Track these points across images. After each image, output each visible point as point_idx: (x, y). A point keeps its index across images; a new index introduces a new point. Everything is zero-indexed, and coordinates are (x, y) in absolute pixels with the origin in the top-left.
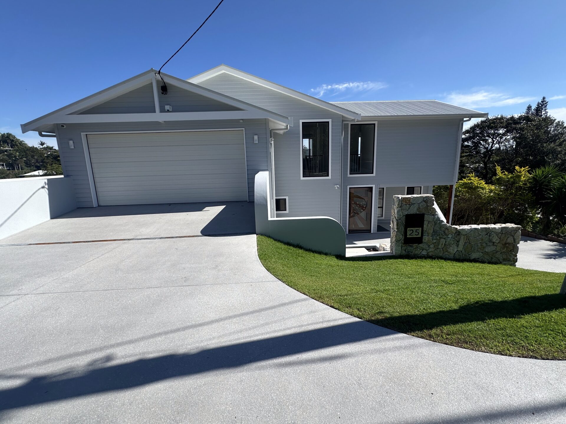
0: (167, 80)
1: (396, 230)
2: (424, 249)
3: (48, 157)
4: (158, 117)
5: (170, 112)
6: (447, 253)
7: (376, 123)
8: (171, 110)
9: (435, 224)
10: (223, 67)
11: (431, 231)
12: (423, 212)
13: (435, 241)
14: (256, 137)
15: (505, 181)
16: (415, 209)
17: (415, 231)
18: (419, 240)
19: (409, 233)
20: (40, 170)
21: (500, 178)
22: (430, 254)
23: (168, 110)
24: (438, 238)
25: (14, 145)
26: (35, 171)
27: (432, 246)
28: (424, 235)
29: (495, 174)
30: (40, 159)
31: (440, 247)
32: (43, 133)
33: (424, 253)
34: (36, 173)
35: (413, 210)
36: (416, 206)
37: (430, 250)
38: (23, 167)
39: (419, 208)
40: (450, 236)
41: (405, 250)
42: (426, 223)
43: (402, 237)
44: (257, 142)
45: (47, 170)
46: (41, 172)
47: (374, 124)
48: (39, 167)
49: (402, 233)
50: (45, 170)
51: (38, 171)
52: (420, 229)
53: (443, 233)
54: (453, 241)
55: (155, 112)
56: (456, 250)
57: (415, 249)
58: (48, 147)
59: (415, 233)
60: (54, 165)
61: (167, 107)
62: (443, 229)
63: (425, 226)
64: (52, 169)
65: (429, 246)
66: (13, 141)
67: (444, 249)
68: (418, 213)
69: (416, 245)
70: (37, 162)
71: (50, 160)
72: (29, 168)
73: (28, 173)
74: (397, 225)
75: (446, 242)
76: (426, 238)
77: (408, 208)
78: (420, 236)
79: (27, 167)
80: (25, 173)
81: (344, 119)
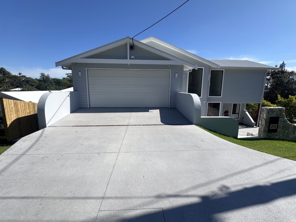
0: (135, 43)
1: (264, 125)
2: (277, 135)
3: (23, 81)
4: (128, 62)
5: (134, 59)
6: (288, 138)
7: (224, 70)
8: (134, 58)
9: (284, 122)
10: (152, 38)
11: (282, 126)
12: (279, 116)
13: (283, 131)
14: (177, 75)
15: (283, 103)
16: (275, 114)
17: (274, 126)
18: (275, 131)
19: (271, 127)
20: (19, 88)
21: (280, 101)
22: (280, 138)
23: (133, 58)
24: (285, 130)
25: (4, 74)
26: (16, 88)
27: (281, 134)
28: (278, 128)
29: (277, 99)
30: (19, 82)
31: (285, 134)
32: (64, 67)
33: (277, 137)
34: (17, 89)
35: (274, 115)
36: (276, 113)
37: (280, 136)
38: (10, 86)
39: (277, 114)
40: (291, 129)
41: (268, 136)
42: (279, 122)
43: (267, 129)
44: (177, 77)
45: (23, 88)
46: (20, 89)
47: (223, 71)
48: (18, 86)
49: (268, 127)
50: (22, 88)
51: (18, 88)
52: (277, 125)
53: (287, 127)
54: (292, 131)
55: (127, 59)
56: (293, 136)
57: (272, 135)
58: (23, 76)
59: (274, 127)
60: (27, 85)
61: (133, 57)
62: (288, 125)
63: (279, 123)
64: (25, 88)
65: (280, 134)
66: (4, 72)
67: (287, 136)
68: (276, 116)
69: (273, 133)
70: (17, 83)
71: (24, 83)
72: (13, 87)
73: (12, 89)
74: (265, 122)
75: (288, 132)
76: (279, 130)
77: (271, 114)
78: (276, 128)
79: (12, 86)
80: (10, 89)
81: (210, 67)
